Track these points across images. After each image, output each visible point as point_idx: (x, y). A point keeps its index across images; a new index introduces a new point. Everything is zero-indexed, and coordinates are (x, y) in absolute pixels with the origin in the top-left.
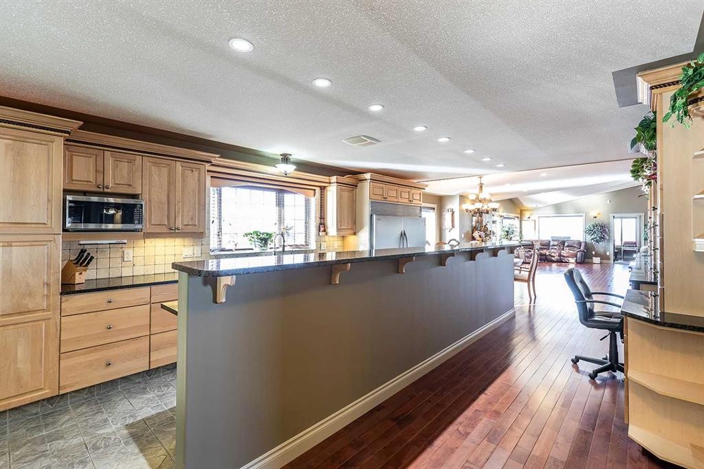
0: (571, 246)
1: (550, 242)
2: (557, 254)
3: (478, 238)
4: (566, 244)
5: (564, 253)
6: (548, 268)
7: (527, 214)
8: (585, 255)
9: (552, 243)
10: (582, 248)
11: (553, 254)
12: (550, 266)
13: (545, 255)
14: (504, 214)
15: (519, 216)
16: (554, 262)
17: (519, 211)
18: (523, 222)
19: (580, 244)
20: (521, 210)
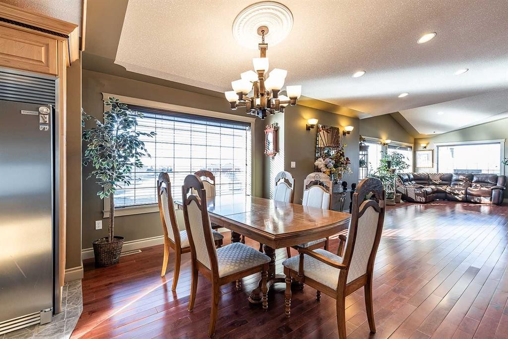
0: (482, 182)
1: (452, 176)
2: (463, 192)
3: (324, 169)
4: (475, 179)
5: (473, 190)
6: (448, 210)
7: (423, 144)
8: (503, 194)
9: (454, 177)
10: (499, 185)
11: (456, 192)
12: (453, 207)
13: (444, 192)
14: (388, 141)
15: (412, 145)
16: (457, 201)
17: (412, 140)
18: (418, 153)
19: (495, 178)
20: (415, 139)
